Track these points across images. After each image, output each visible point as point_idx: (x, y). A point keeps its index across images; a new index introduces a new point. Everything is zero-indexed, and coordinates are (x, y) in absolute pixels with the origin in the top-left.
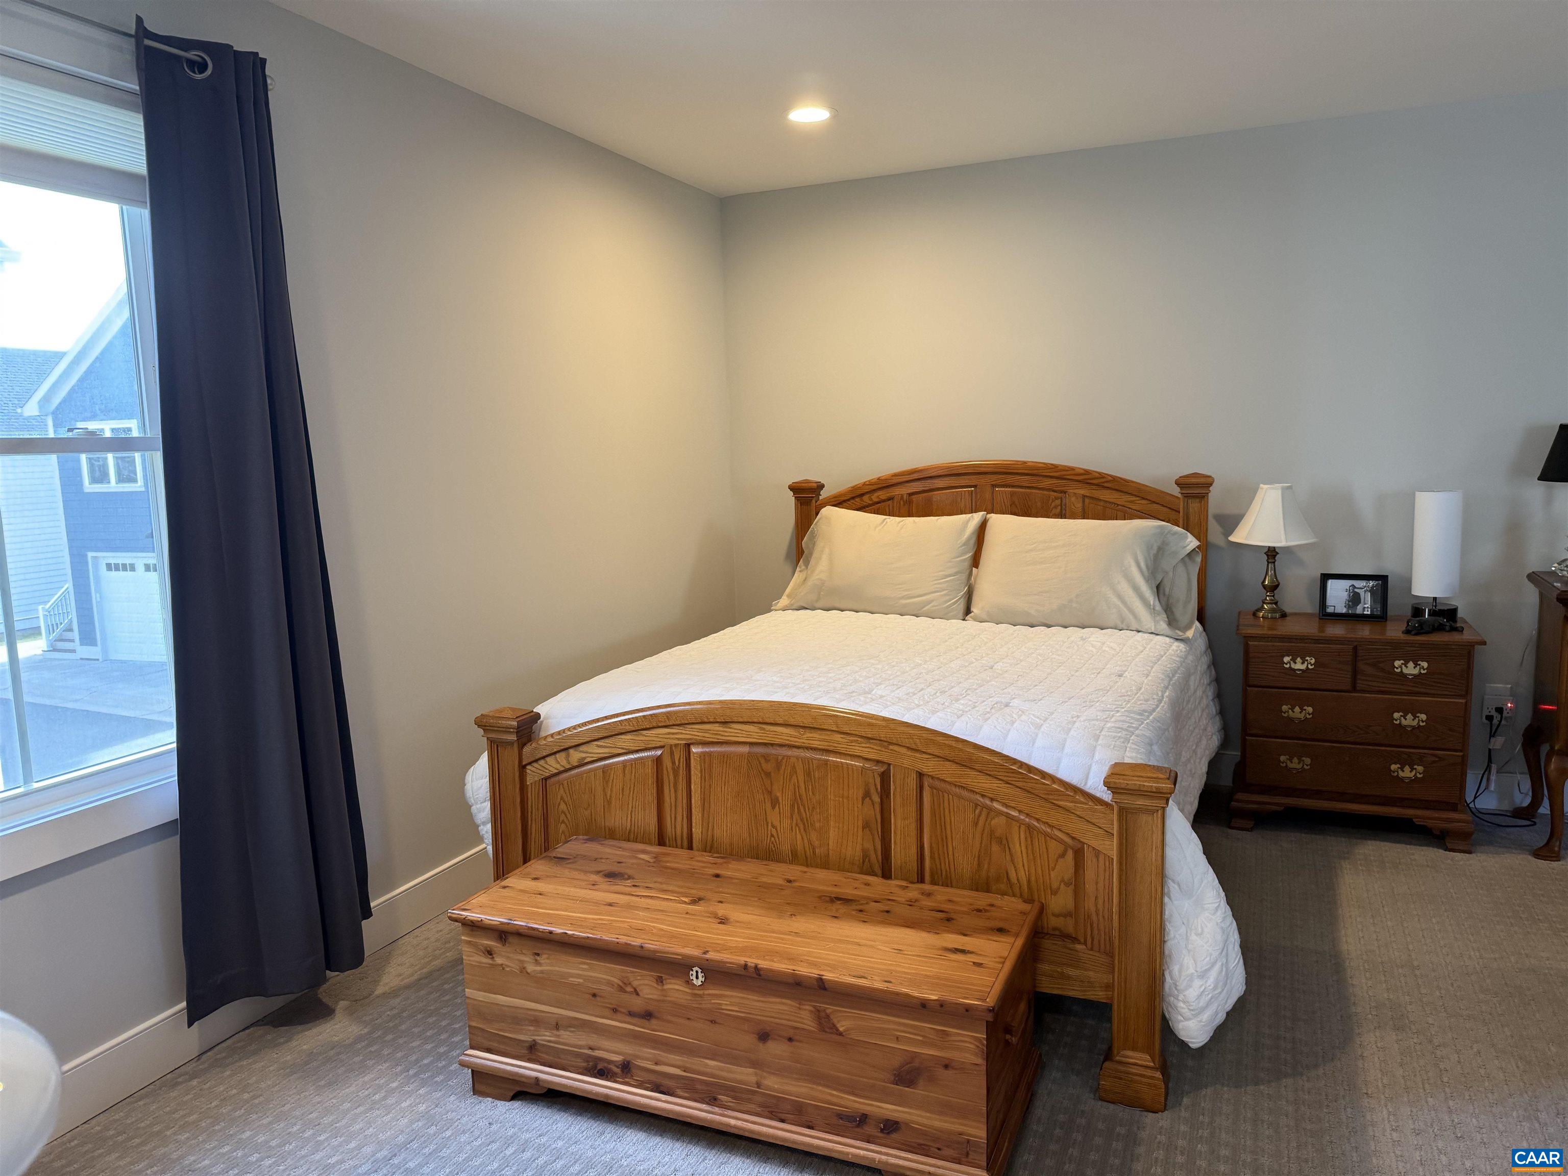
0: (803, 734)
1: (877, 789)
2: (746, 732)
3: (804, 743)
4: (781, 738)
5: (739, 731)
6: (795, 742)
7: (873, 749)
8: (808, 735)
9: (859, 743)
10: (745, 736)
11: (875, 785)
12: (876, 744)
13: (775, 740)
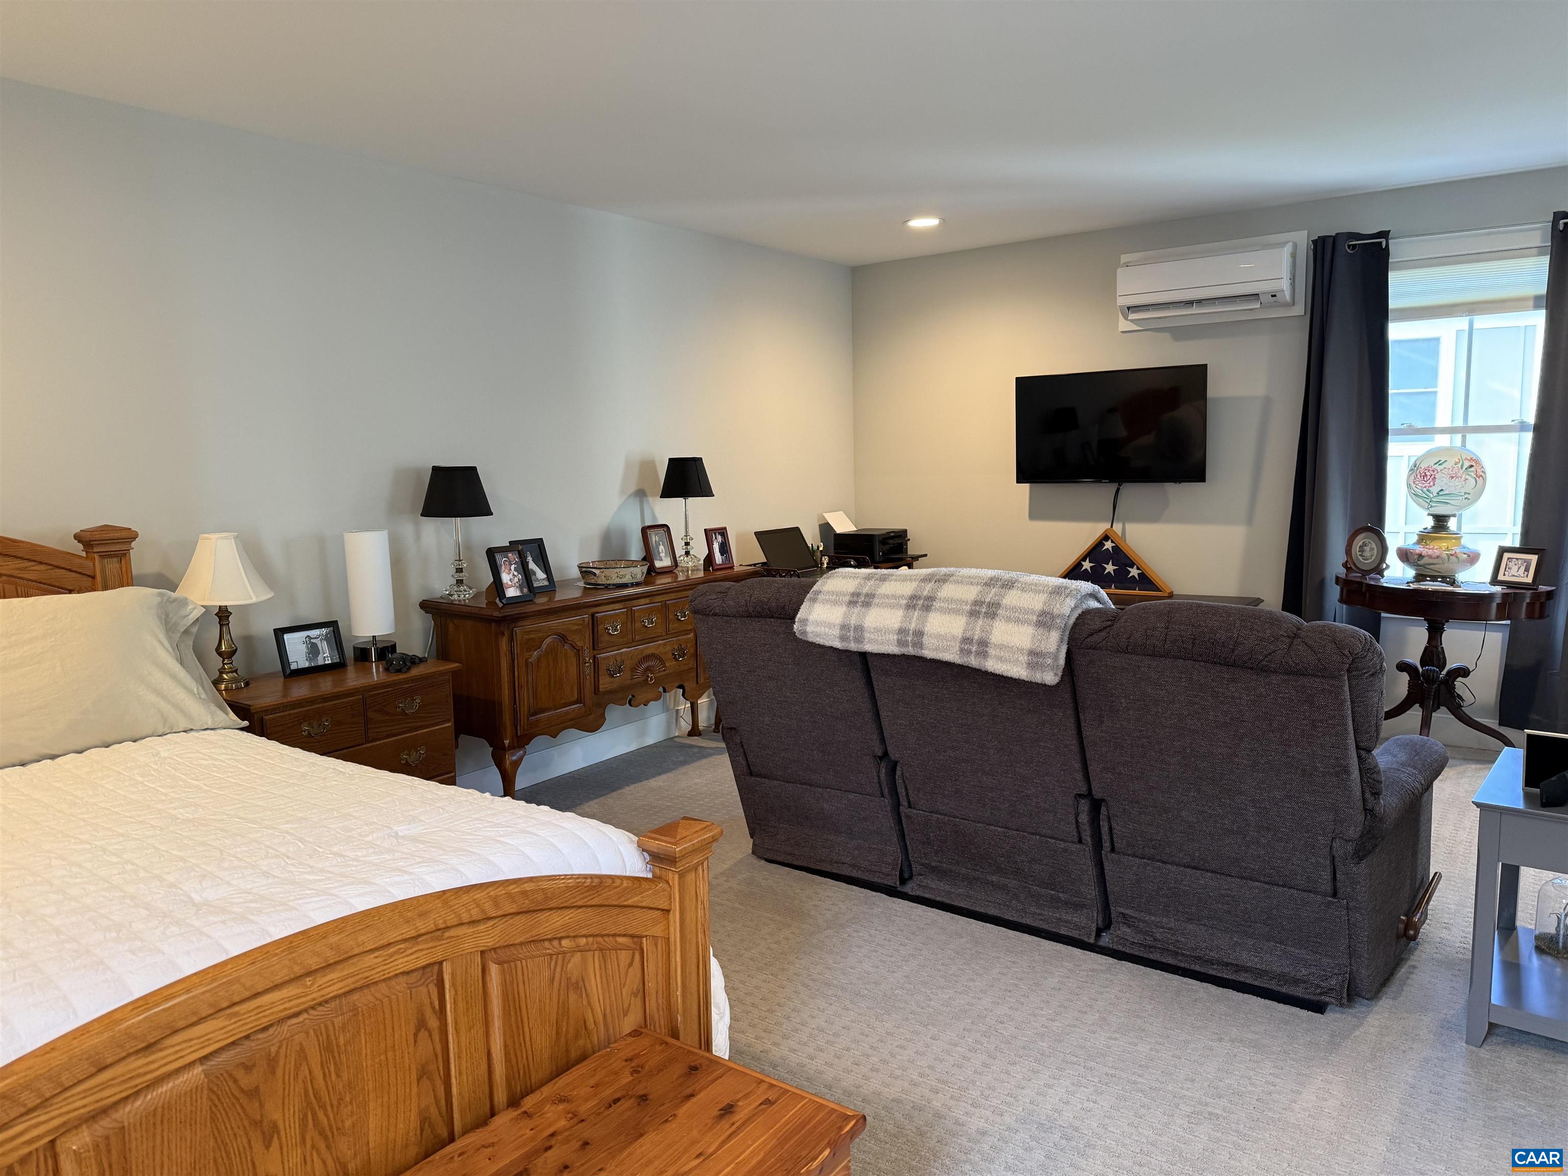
0: (312, 985)
1: (433, 1008)
2: (199, 1038)
3: (314, 999)
4: (272, 1013)
5: (184, 1046)
6: (298, 1006)
7: (422, 950)
8: (322, 980)
9: (402, 953)
10: (197, 1047)
11: (432, 1003)
12: (426, 941)
13: (260, 1022)
